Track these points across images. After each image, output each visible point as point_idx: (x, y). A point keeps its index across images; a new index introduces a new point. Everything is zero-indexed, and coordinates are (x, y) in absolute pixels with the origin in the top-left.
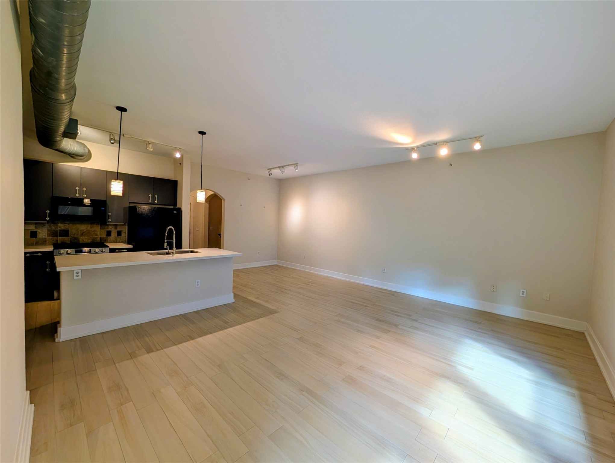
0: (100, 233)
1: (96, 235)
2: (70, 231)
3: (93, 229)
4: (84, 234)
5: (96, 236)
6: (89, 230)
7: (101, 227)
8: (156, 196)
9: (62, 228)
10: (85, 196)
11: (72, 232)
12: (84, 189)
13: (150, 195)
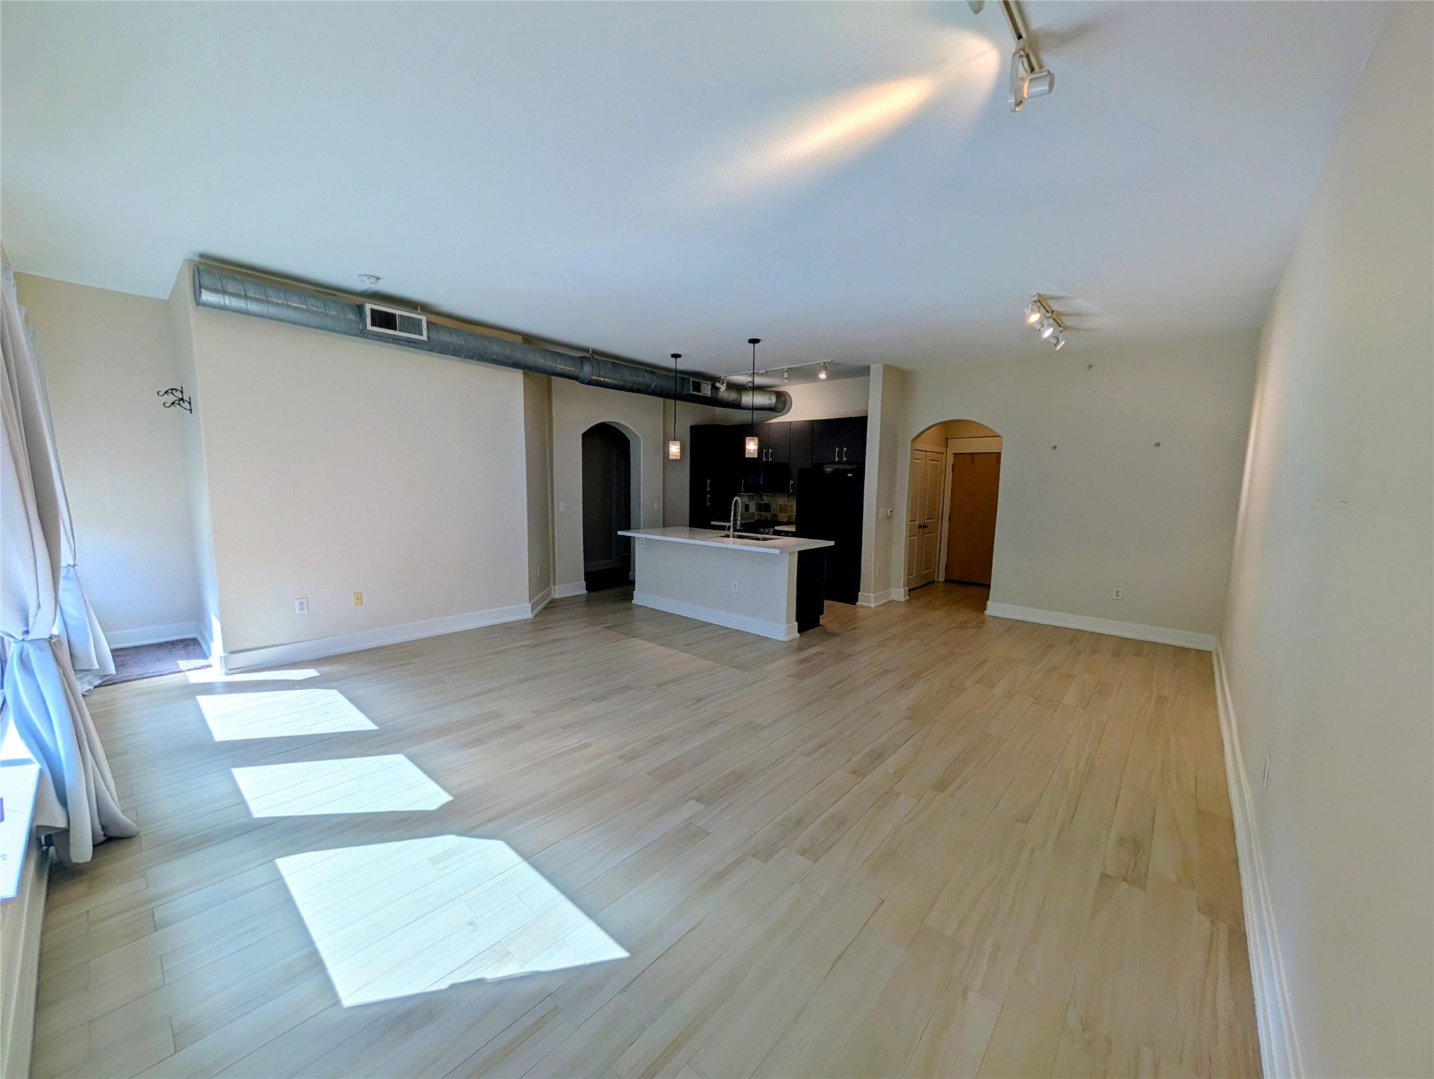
3: (791, 504)
4: (783, 510)
5: (793, 514)
6: (788, 504)
8: (845, 449)
9: (766, 502)
10: (770, 459)
11: (773, 506)
12: (770, 450)
13: (837, 449)
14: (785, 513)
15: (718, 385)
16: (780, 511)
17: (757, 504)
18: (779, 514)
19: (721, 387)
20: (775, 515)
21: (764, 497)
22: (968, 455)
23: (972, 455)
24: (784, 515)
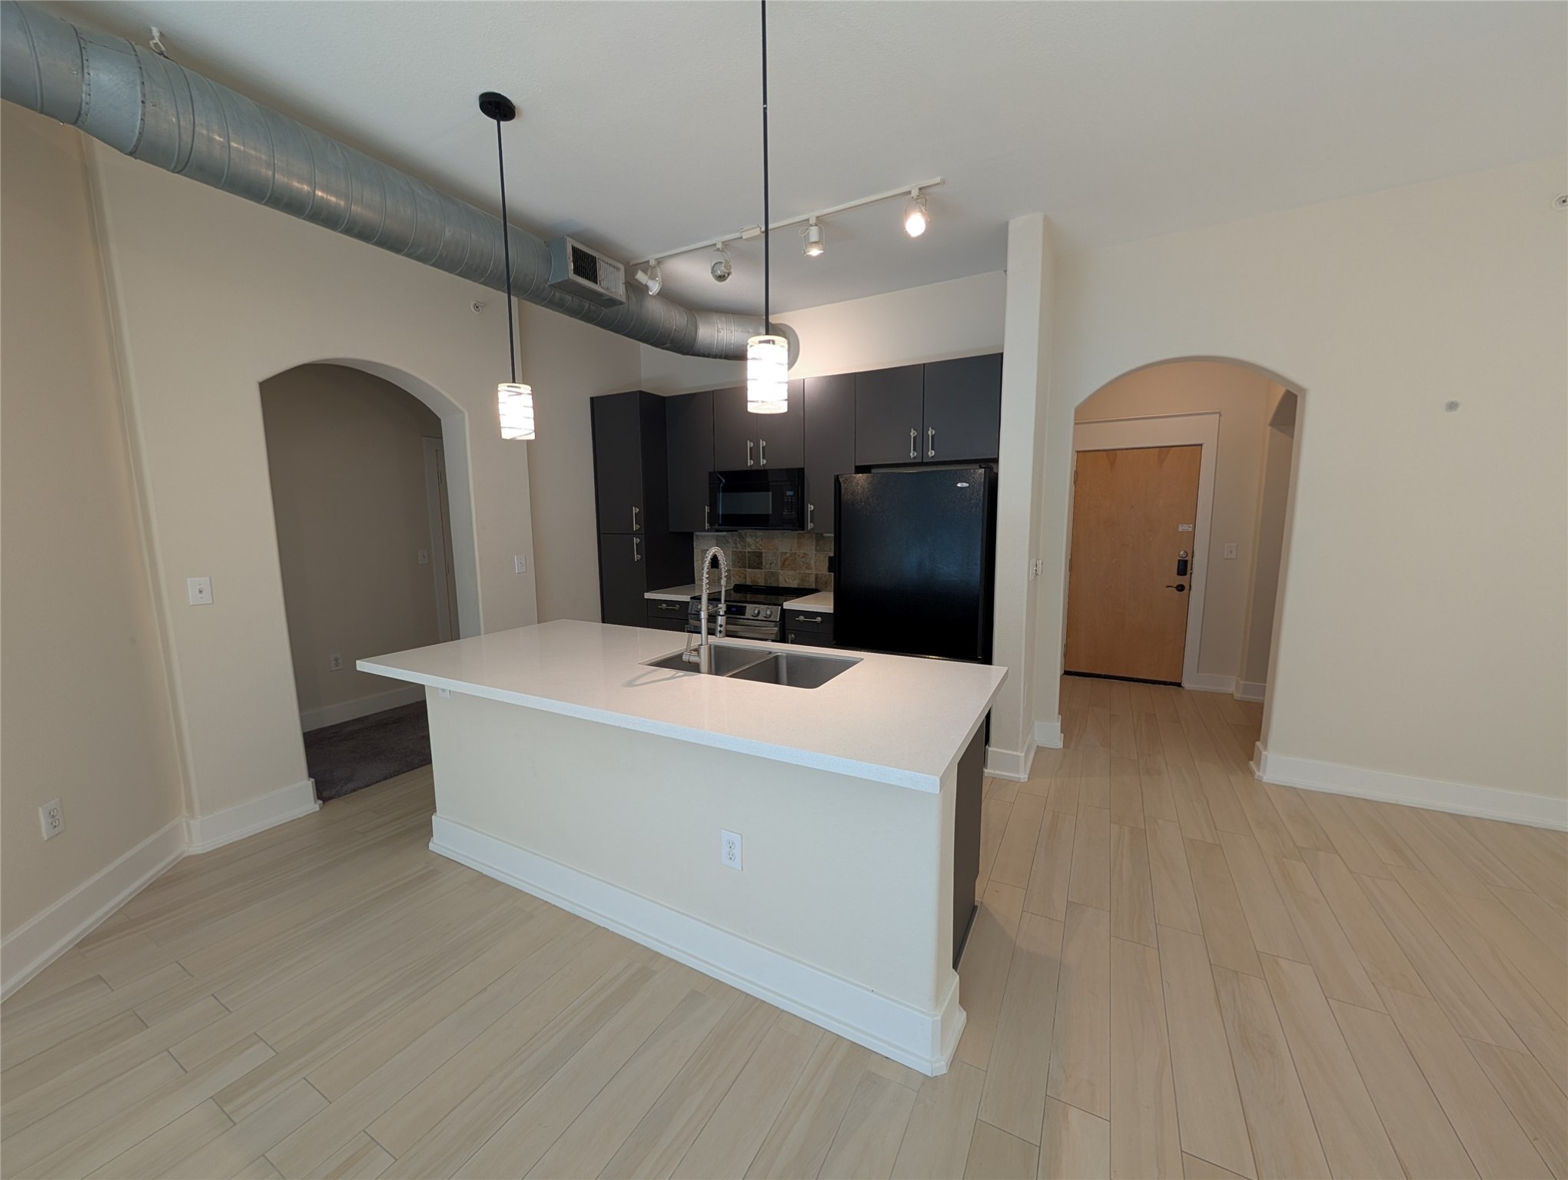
0: (816, 562)
1: (809, 567)
2: (764, 555)
3: (802, 552)
4: (787, 563)
5: (808, 571)
6: (795, 554)
7: (817, 545)
8: (931, 432)
9: (753, 548)
10: (763, 462)
11: (767, 558)
12: (763, 443)
13: (913, 433)
14: (792, 569)
15: (641, 276)
16: (783, 566)
17: (733, 552)
18: (782, 572)
19: (650, 283)
20: (774, 574)
21: (749, 540)
22: (1104, 453)
23: (1111, 454)
24: (790, 573)
